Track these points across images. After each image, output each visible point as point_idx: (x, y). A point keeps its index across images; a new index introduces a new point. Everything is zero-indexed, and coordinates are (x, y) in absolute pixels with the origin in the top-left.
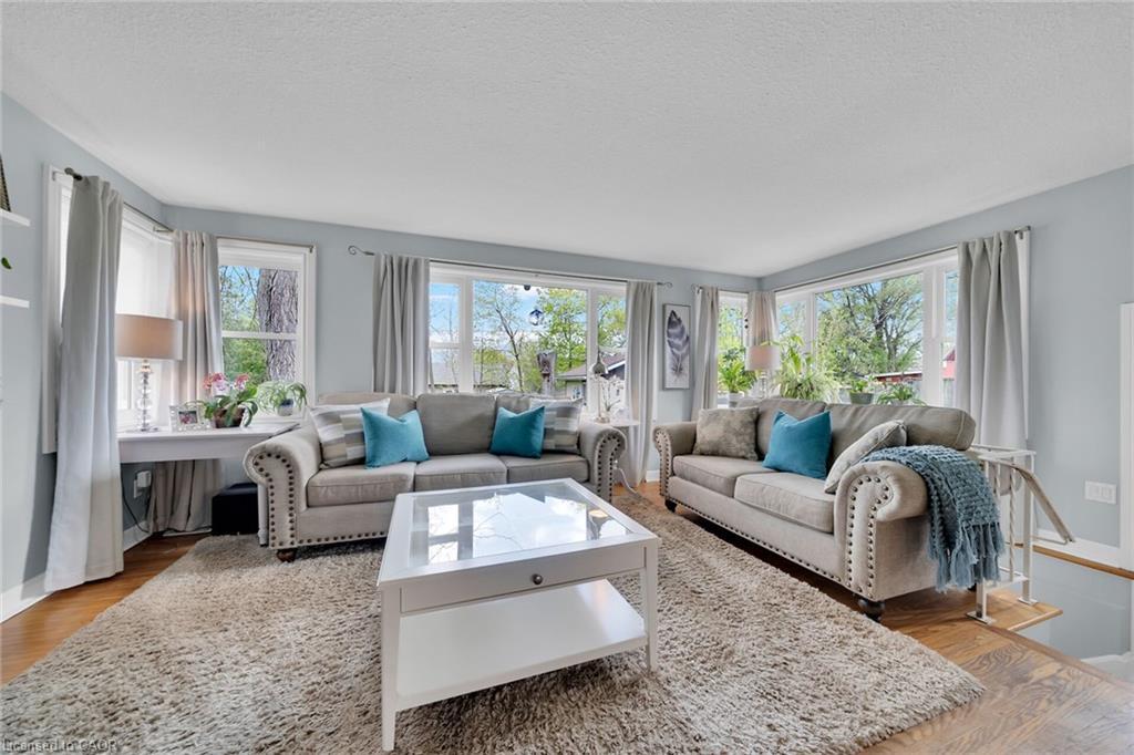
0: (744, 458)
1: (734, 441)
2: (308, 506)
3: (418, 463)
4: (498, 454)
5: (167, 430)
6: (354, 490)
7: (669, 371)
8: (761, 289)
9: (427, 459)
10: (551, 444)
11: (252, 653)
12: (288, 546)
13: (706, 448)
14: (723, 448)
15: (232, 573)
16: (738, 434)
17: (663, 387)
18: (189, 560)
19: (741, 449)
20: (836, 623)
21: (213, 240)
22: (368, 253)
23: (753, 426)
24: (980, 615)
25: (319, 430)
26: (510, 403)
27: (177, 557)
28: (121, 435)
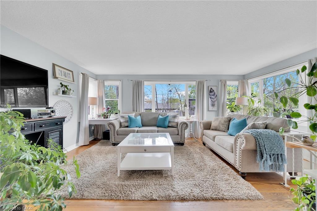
0: (224, 131)
1: (221, 126)
2: (117, 135)
3: (140, 127)
4: (158, 127)
5: (96, 119)
6: (125, 132)
7: (210, 105)
8: (243, 79)
9: (142, 127)
10: (170, 125)
11: (104, 159)
12: (113, 142)
13: (214, 128)
14: (218, 128)
15: (104, 147)
16: (223, 124)
17: (208, 110)
18: (98, 143)
19: (224, 129)
20: (229, 176)
21: (104, 81)
22: (131, 80)
23: (228, 122)
24: (284, 184)
25: (121, 120)
26: (162, 114)
27: (97, 143)
28: (89, 119)
